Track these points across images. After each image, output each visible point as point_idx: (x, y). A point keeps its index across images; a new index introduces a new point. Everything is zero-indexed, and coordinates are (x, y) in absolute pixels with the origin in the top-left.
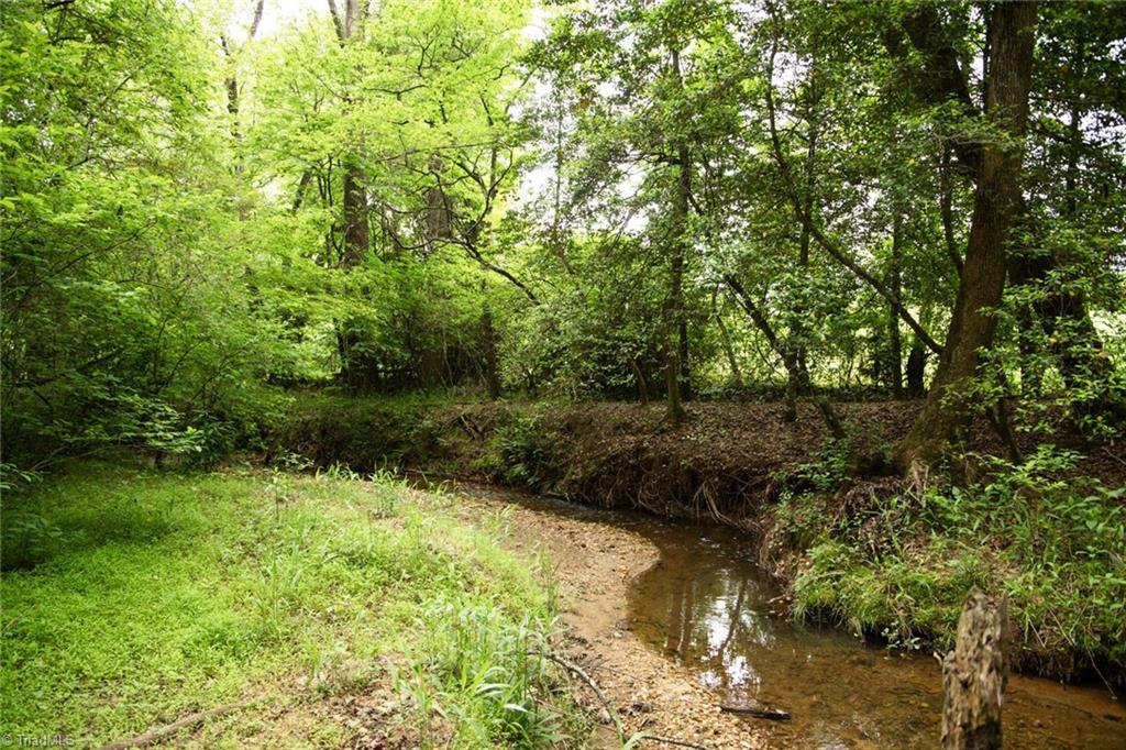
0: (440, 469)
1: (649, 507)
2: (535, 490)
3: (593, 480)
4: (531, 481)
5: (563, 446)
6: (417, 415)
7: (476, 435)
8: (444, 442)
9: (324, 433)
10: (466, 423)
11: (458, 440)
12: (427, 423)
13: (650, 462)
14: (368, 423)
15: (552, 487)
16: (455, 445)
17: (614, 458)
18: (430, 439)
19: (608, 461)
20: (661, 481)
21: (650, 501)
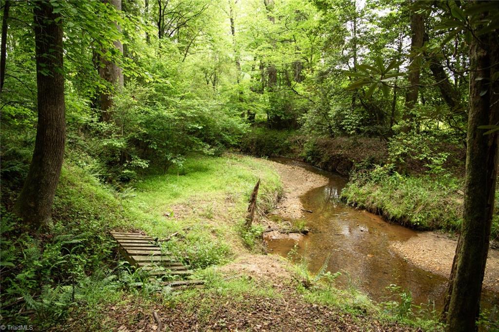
0: (289, 156)
1: (339, 172)
2: (313, 164)
3: (328, 162)
4: (312, 162)
5: (323, 152)
6: (284, 139)
7: (300, 146)
8: (291, 148)
9: (257, 143)
10: (298, 142)
11: (296, 147)
12: (286, 142)
13: (342, 158)
14: (270, 140)
15: (318, 164)
16: (294, 149)
17: (334, 156)
18: (287, 147)
19: (332, 157)
20: (344, 164)
21: (340, 170)
